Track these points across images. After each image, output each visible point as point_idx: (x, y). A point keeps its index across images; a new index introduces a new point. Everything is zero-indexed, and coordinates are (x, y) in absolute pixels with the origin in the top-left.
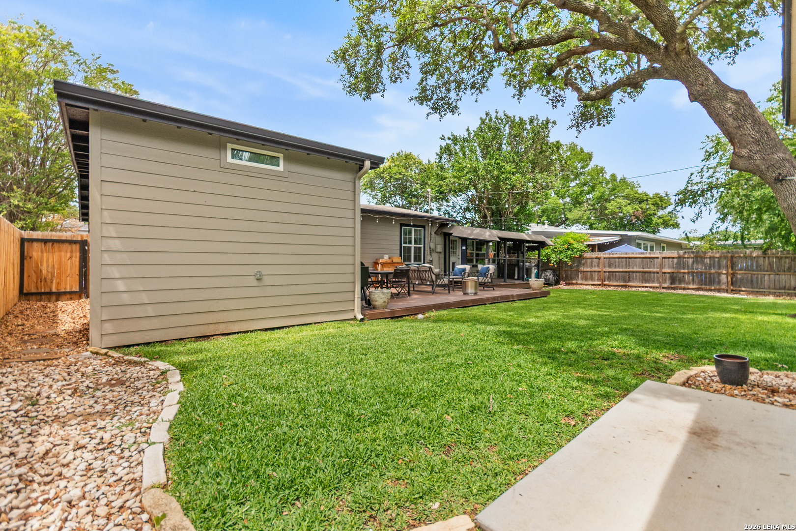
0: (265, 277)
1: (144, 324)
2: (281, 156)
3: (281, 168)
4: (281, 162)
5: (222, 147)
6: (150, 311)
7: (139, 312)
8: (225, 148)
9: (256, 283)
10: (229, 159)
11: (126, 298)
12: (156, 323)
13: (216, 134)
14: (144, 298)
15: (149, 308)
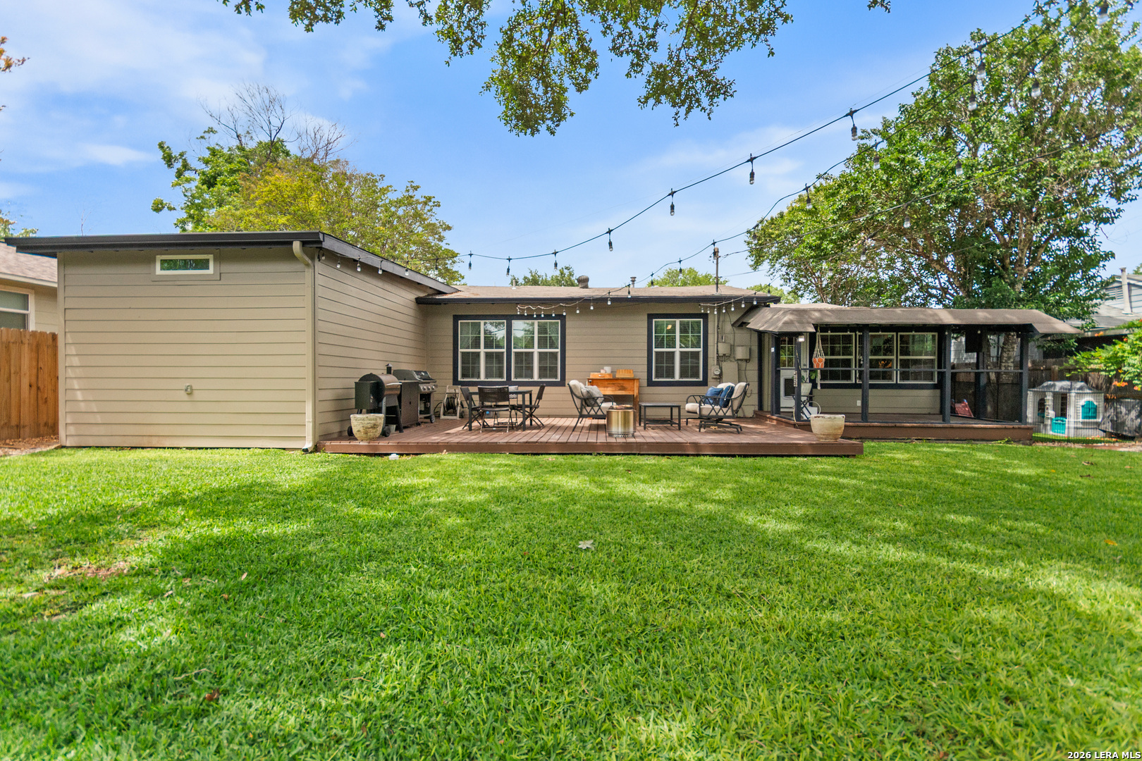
0: (195, 392)
1: (95, 430)
2: (210, 257)
3: (211, 271)
4: (211, 264)
5: (151, 261)
6: (99, 418)
7: (91, 419)
8: (154, 261)
9: (186, 398)
10: (159, 271)
11: (83, 406)
12: (102, 430)
13: (147, 250)
14: (94, 407)
15: (98, 416)
